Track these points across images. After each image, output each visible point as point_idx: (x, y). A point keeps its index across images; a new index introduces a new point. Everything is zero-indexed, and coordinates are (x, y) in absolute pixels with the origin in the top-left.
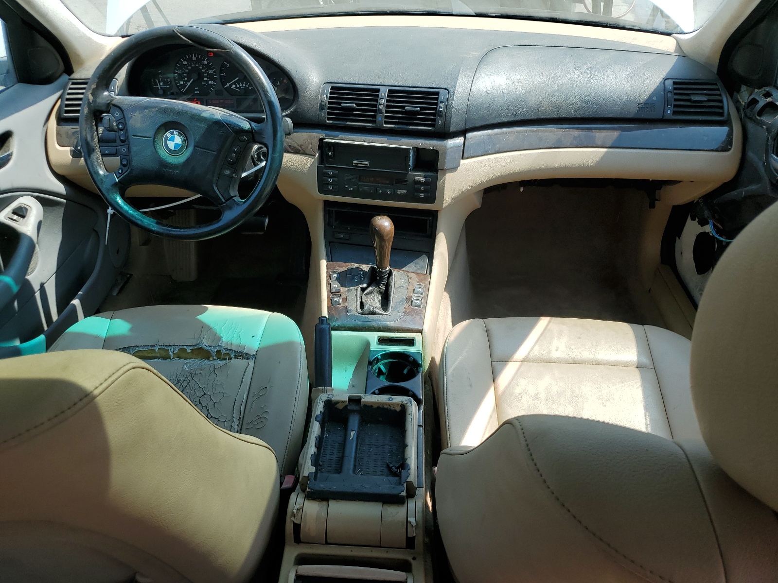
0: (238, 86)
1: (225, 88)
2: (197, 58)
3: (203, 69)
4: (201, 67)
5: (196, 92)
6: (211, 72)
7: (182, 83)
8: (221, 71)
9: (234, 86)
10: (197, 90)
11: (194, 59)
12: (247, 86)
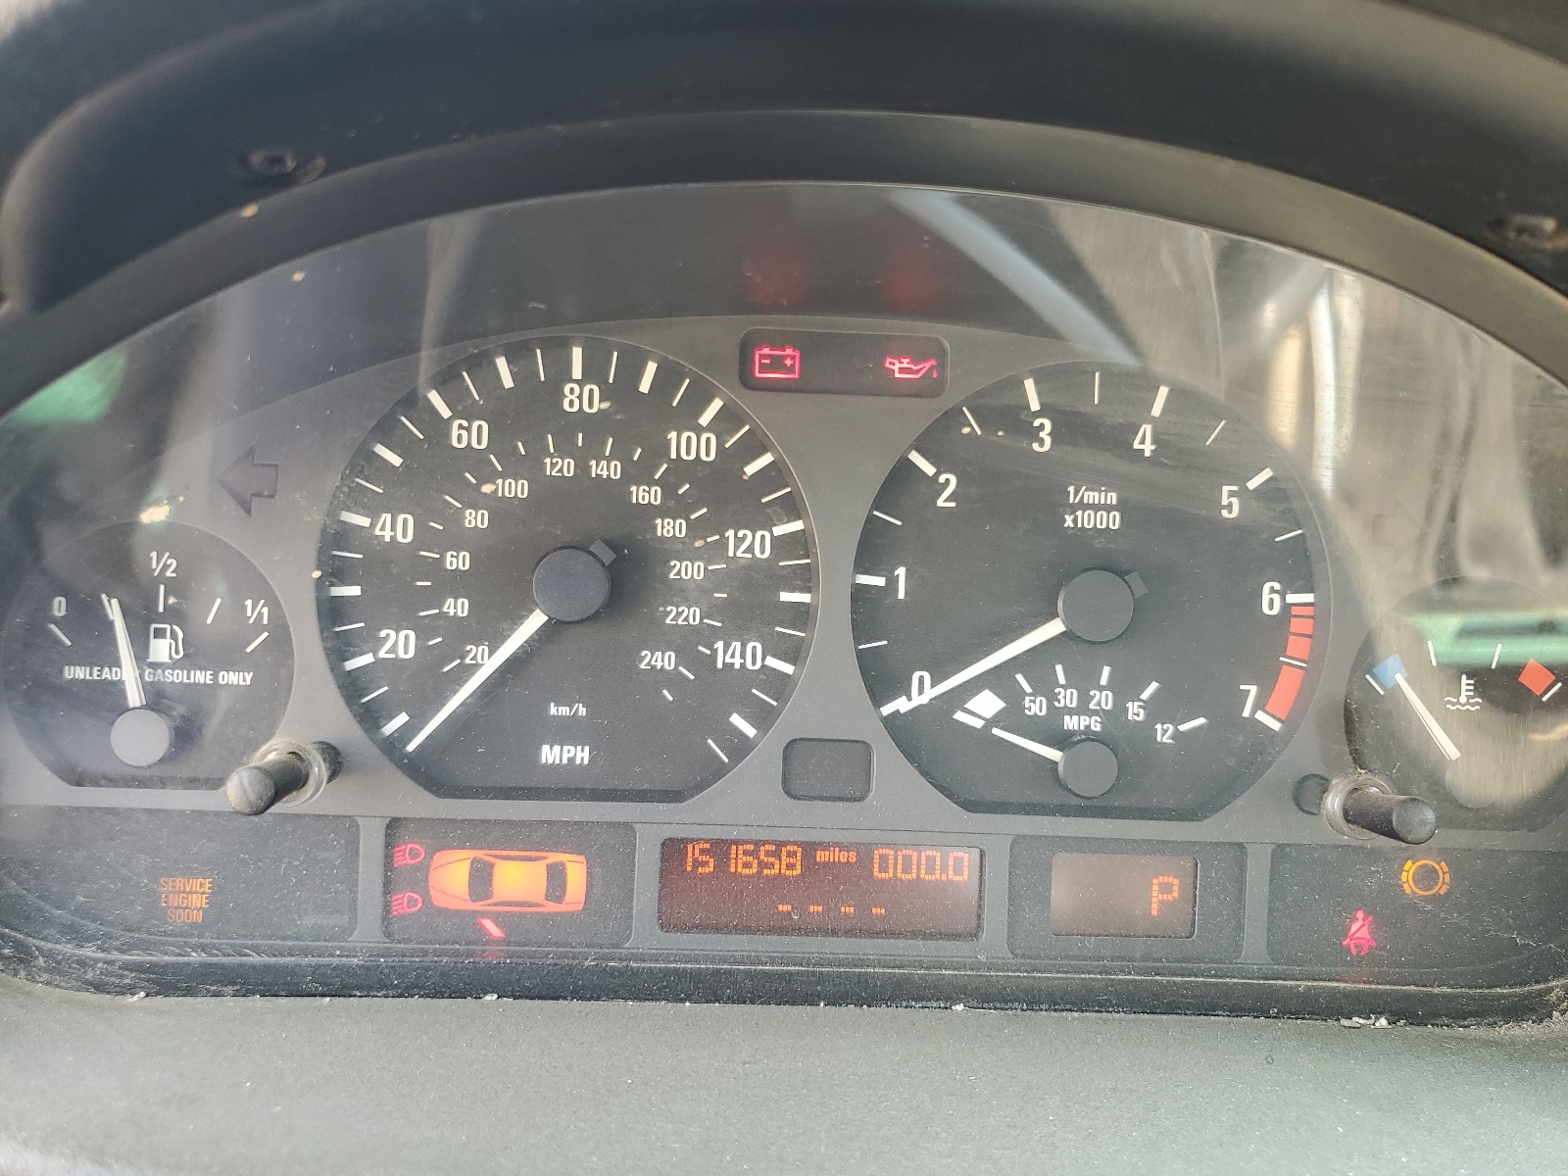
0: (1036, 707)
1: (893, 722)
2: (621, 392)
3: (674, 507)
4: (645, 495)
5: (550, 754)
6: (751, 544)
7: (400, 644)
8: (872, 550)
9: (987, 704)
10: (565, 732)
11: (581, 398)
12: (1135, 711)
